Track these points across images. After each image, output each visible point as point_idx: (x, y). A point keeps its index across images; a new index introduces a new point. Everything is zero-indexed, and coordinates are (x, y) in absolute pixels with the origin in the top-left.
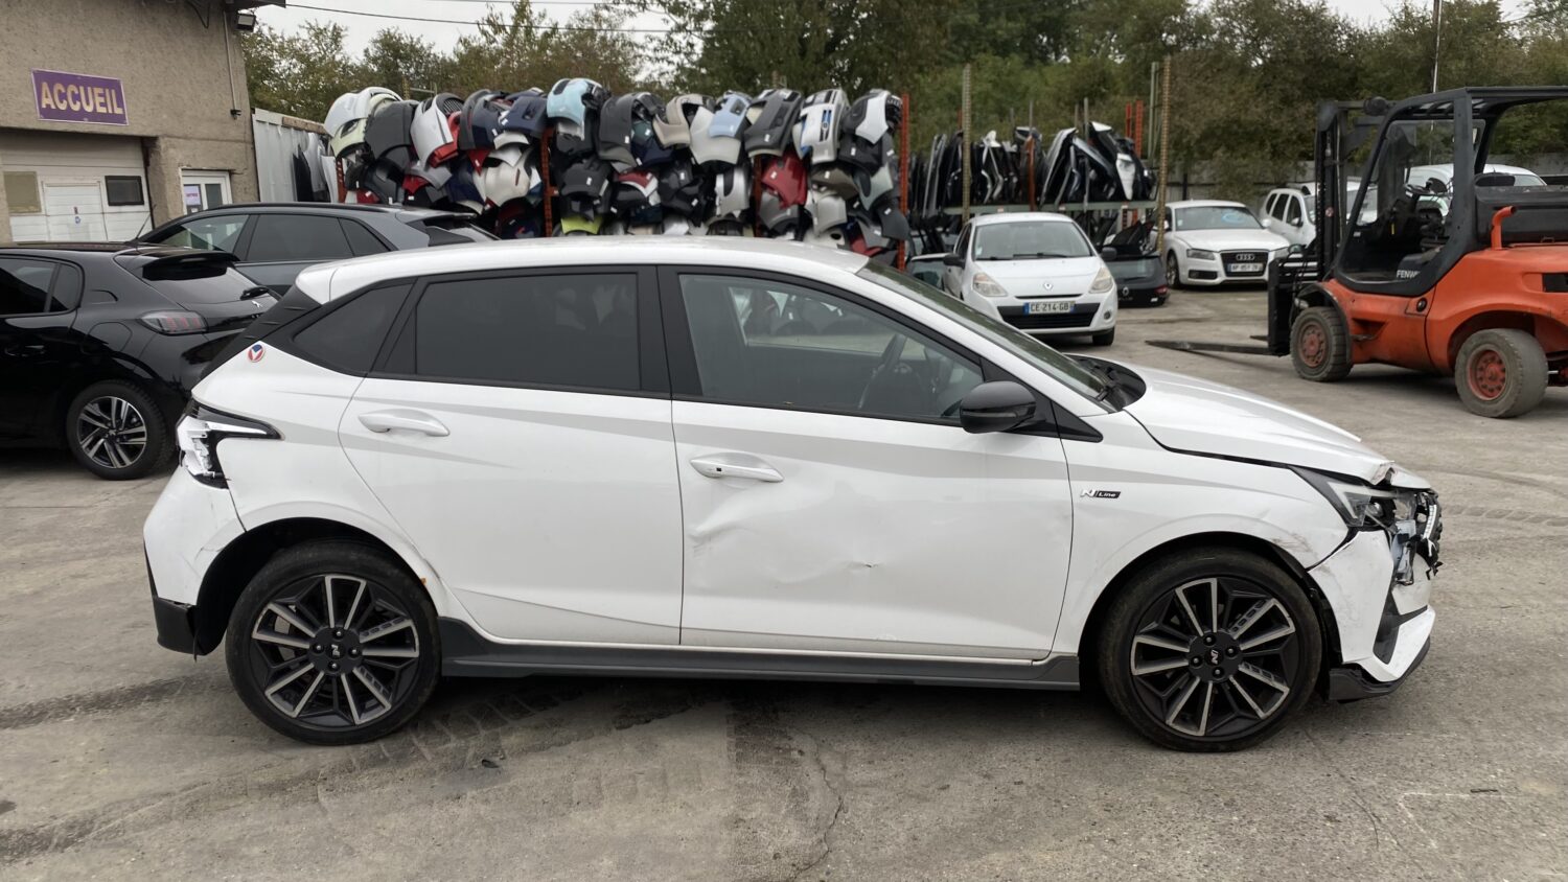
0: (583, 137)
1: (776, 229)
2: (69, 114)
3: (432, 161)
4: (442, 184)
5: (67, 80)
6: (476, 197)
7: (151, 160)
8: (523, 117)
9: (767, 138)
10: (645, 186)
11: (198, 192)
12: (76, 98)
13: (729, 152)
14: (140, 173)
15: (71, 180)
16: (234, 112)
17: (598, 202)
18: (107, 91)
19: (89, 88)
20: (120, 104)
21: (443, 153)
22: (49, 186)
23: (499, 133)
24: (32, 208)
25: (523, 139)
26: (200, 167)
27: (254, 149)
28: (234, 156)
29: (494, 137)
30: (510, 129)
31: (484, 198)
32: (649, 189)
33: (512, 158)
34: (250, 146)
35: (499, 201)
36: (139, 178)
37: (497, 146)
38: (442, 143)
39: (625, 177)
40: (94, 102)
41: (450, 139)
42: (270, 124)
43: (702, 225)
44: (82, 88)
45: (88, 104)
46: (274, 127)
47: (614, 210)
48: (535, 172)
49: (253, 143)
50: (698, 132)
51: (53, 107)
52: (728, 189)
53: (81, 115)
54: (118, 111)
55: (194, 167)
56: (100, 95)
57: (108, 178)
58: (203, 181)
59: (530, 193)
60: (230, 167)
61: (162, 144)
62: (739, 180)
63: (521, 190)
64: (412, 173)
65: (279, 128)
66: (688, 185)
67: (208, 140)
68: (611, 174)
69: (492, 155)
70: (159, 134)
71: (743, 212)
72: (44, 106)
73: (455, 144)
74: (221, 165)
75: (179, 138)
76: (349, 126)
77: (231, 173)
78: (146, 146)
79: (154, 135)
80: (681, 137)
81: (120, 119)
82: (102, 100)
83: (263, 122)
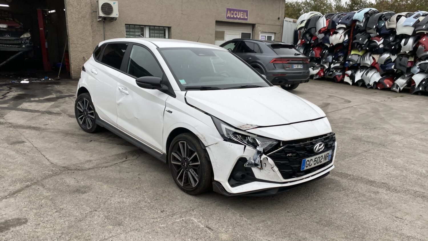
0: (362, 26)
1: (422, 58)
2: (233, 18)
3: (320, 32)
4: (321, 38)
5: (234, 10)
6: (329, 43)
7: (254, 30)
8: (346, 20)
9: (424, 27)
10: (379, 41)
11: (265, 38)
12: (236, 14)
13: (409, 31)
14: (251, 32)
15: (233, 33)
16: (279, 18)
17: (363, 46)
18: (244, 13)
19: (240, 12)
20: (247, 16)
21: (323, 30)
22: (227, 34)
23: (338, 24)
24: (222, 39)
25: (344, 26)
26: (266, 31)
27: (283, 28)
28: (276, 29)
29: (336, 25)
30: (341, 23)
31: (331, 43)
32: (380, 43)
33: (341, 32)
34: (282, 27)
35: (334, 44)
36: (250, 34)
37: (337, 28)
38: (323, 27)
39: (373, 38)
40: (240, 15)
41: (325, 26)
42: (289, 21)
43: (396, 55)
44: (238, 12)
45: (239, 15)
46: (290, 23)
47: (367, 48)
48: (347, 36)
49: (283, 26)
50: (400, 24)
51: (230, 16)
52: (405, 44)
53: (237, 18)
54: (246, 17)
55: (264, 31)
56: (242, 14)
57: (242, 33)
58: (267, 35)
59: (344, 42)
60: (274, 32)
61: (256, 26)
62: (411, 41)
63: (341, 41)
64: (315, 35)
65: (292, 23)
66: (392, 42)
67: (270, 25)
68: (369, 38)
69: (336, 31)
70: (256, 23)
71: (410, 52)
72: (228, 16)
73: (327, 27)
74: (272, 31)
75: (261, 24)
76: (302, 22)
77: (275, 33)
78: (253, 26)
79: (255, 23)
80: (393, 26)
81: (246, 19)
82: (242, 15)
83: (287, 21)
